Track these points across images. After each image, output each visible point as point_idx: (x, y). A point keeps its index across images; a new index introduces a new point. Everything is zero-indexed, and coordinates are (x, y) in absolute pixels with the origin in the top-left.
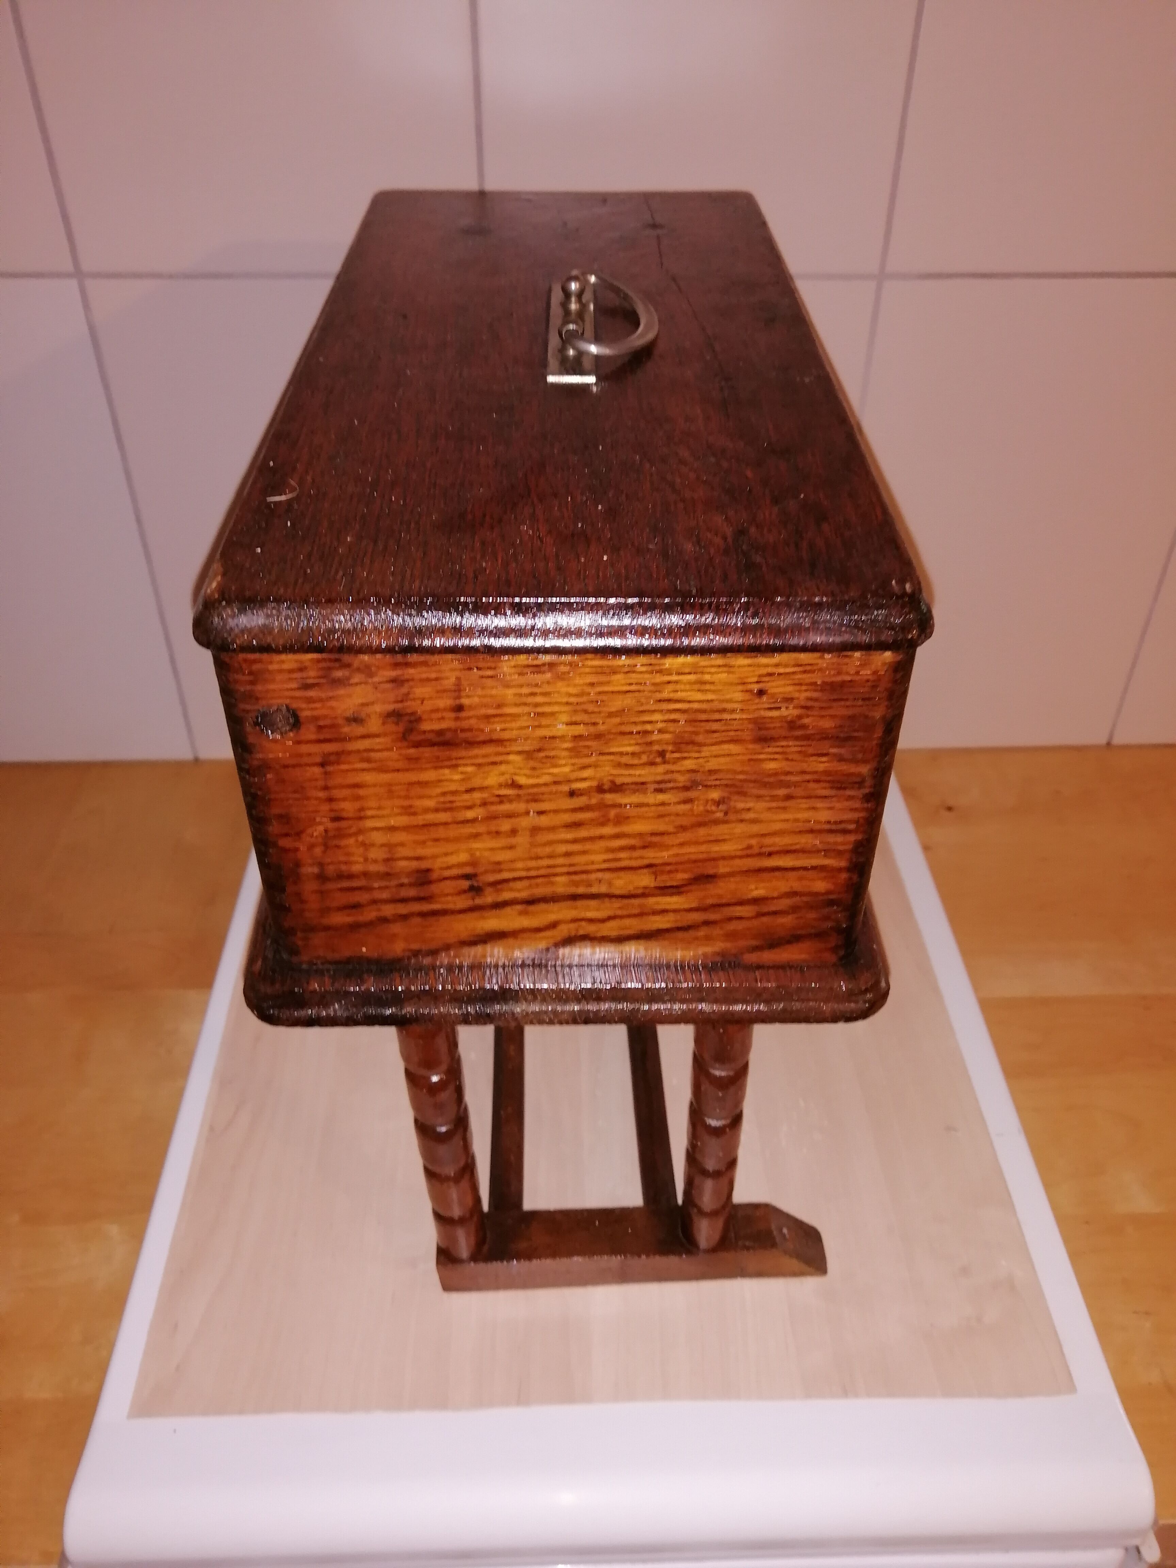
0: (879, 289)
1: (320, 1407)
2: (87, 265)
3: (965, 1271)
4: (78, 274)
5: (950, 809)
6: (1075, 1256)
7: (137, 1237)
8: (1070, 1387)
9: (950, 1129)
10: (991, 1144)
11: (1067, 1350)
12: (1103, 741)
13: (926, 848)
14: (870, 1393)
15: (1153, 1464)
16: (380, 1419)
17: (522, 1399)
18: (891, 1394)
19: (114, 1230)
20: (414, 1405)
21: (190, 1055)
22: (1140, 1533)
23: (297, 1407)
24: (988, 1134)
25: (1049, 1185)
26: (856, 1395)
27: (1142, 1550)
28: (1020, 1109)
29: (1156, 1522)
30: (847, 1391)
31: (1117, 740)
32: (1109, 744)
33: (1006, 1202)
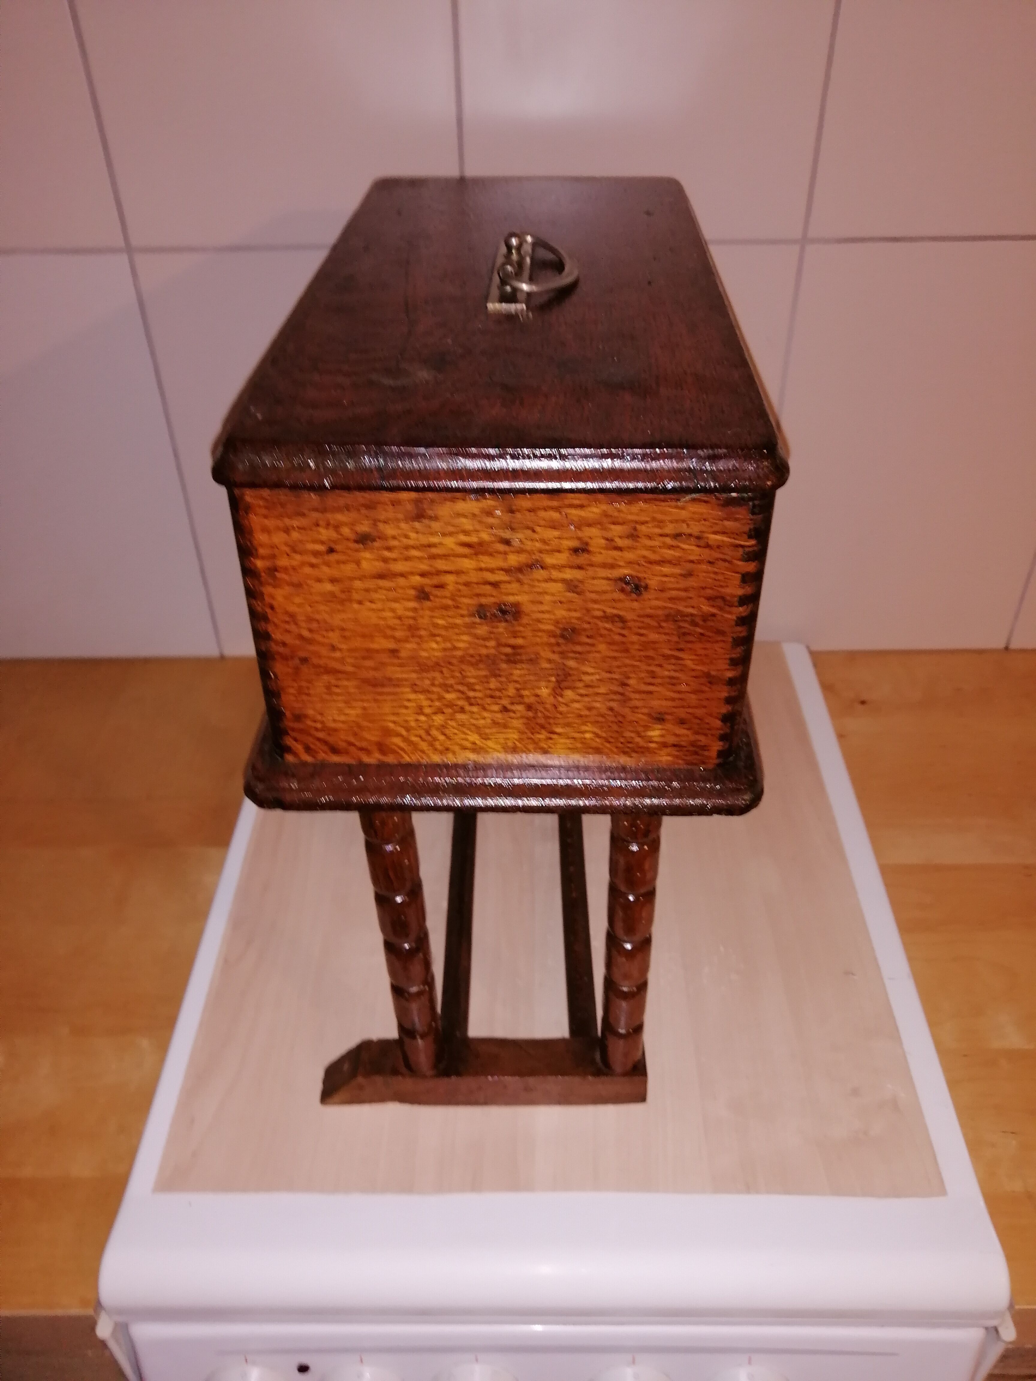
0: (802, 250)
1: (309, 1187)
2: (134, 242)
3: (855, 1092)
4: (129, 249)
5: (863, 703)
6: (953, 1084)
7: (163, 1047)
8: (942, 1191)
9: (848, 973)
10: (883, 985)
11: (941, 1159)
12: (1001, 645)
13: (841, 737)
14: (769, 1192)
15: (1011, 1258)
16: (357, 1200)
17: (475, 1186)
18: (787, 1191)
19: (145, 1043)
20: (385, 1189)
21: (209, 901)
22: (997, 1314)
23: (291, 1187)
24: (882, 979)
25: (933, 1023)
26: (757, 1192)
27: (1000, 1330)
28: (910, 959)
29: (1011, 1306)
30: (749, 1188)
31: (1014, 645)
32: (1007, 648)
33: (895, 1035)
